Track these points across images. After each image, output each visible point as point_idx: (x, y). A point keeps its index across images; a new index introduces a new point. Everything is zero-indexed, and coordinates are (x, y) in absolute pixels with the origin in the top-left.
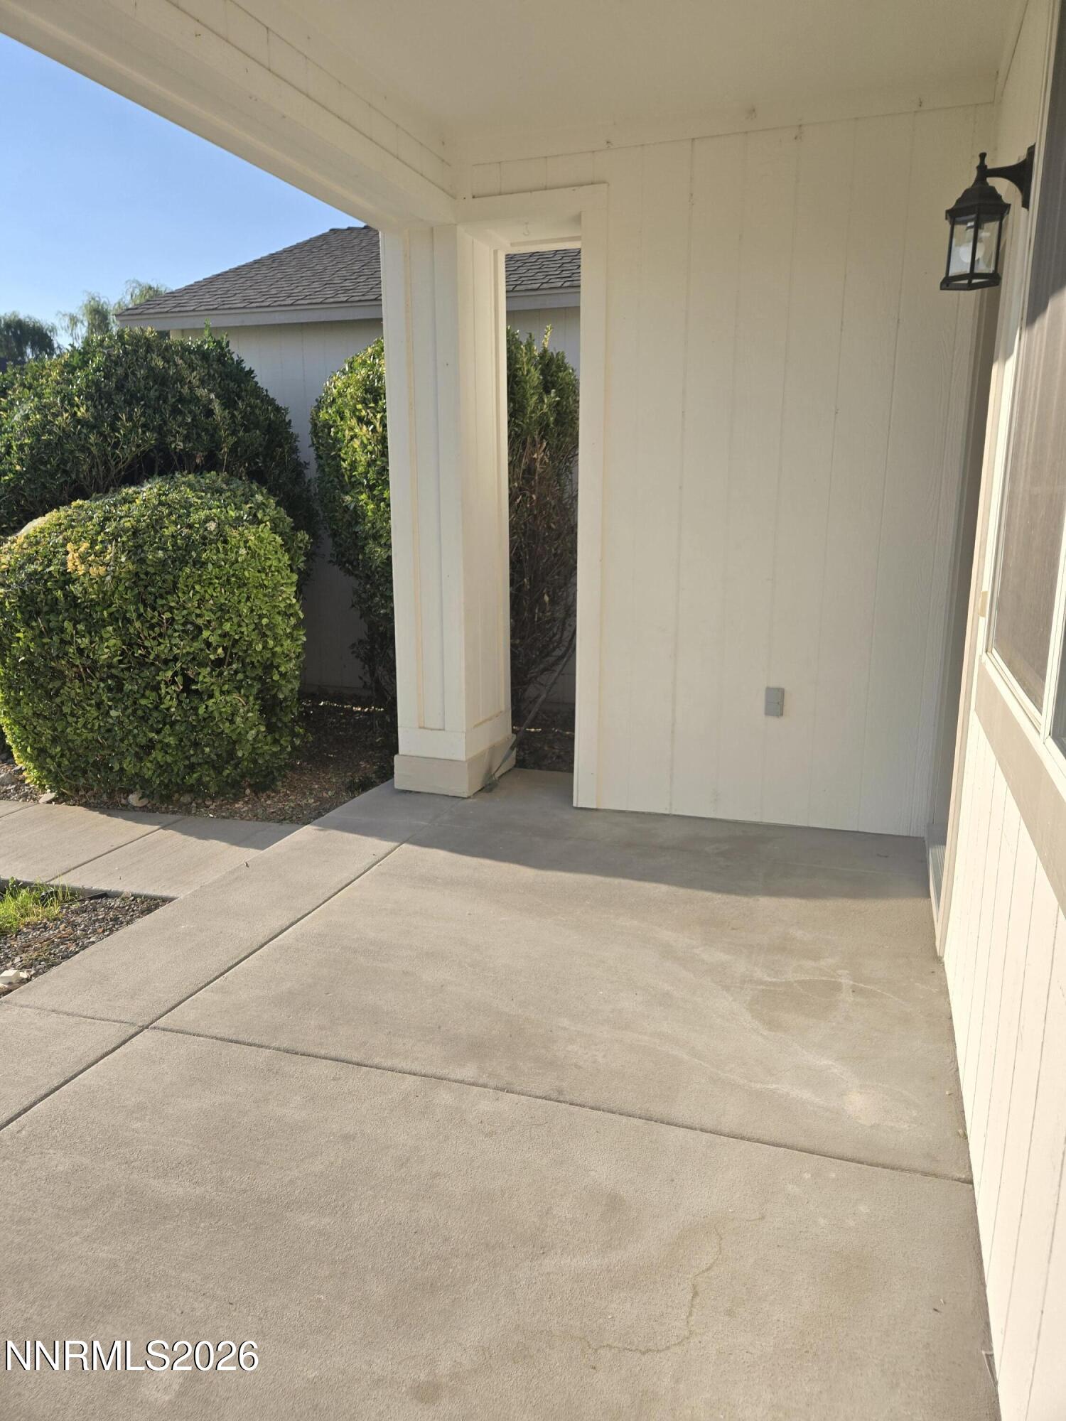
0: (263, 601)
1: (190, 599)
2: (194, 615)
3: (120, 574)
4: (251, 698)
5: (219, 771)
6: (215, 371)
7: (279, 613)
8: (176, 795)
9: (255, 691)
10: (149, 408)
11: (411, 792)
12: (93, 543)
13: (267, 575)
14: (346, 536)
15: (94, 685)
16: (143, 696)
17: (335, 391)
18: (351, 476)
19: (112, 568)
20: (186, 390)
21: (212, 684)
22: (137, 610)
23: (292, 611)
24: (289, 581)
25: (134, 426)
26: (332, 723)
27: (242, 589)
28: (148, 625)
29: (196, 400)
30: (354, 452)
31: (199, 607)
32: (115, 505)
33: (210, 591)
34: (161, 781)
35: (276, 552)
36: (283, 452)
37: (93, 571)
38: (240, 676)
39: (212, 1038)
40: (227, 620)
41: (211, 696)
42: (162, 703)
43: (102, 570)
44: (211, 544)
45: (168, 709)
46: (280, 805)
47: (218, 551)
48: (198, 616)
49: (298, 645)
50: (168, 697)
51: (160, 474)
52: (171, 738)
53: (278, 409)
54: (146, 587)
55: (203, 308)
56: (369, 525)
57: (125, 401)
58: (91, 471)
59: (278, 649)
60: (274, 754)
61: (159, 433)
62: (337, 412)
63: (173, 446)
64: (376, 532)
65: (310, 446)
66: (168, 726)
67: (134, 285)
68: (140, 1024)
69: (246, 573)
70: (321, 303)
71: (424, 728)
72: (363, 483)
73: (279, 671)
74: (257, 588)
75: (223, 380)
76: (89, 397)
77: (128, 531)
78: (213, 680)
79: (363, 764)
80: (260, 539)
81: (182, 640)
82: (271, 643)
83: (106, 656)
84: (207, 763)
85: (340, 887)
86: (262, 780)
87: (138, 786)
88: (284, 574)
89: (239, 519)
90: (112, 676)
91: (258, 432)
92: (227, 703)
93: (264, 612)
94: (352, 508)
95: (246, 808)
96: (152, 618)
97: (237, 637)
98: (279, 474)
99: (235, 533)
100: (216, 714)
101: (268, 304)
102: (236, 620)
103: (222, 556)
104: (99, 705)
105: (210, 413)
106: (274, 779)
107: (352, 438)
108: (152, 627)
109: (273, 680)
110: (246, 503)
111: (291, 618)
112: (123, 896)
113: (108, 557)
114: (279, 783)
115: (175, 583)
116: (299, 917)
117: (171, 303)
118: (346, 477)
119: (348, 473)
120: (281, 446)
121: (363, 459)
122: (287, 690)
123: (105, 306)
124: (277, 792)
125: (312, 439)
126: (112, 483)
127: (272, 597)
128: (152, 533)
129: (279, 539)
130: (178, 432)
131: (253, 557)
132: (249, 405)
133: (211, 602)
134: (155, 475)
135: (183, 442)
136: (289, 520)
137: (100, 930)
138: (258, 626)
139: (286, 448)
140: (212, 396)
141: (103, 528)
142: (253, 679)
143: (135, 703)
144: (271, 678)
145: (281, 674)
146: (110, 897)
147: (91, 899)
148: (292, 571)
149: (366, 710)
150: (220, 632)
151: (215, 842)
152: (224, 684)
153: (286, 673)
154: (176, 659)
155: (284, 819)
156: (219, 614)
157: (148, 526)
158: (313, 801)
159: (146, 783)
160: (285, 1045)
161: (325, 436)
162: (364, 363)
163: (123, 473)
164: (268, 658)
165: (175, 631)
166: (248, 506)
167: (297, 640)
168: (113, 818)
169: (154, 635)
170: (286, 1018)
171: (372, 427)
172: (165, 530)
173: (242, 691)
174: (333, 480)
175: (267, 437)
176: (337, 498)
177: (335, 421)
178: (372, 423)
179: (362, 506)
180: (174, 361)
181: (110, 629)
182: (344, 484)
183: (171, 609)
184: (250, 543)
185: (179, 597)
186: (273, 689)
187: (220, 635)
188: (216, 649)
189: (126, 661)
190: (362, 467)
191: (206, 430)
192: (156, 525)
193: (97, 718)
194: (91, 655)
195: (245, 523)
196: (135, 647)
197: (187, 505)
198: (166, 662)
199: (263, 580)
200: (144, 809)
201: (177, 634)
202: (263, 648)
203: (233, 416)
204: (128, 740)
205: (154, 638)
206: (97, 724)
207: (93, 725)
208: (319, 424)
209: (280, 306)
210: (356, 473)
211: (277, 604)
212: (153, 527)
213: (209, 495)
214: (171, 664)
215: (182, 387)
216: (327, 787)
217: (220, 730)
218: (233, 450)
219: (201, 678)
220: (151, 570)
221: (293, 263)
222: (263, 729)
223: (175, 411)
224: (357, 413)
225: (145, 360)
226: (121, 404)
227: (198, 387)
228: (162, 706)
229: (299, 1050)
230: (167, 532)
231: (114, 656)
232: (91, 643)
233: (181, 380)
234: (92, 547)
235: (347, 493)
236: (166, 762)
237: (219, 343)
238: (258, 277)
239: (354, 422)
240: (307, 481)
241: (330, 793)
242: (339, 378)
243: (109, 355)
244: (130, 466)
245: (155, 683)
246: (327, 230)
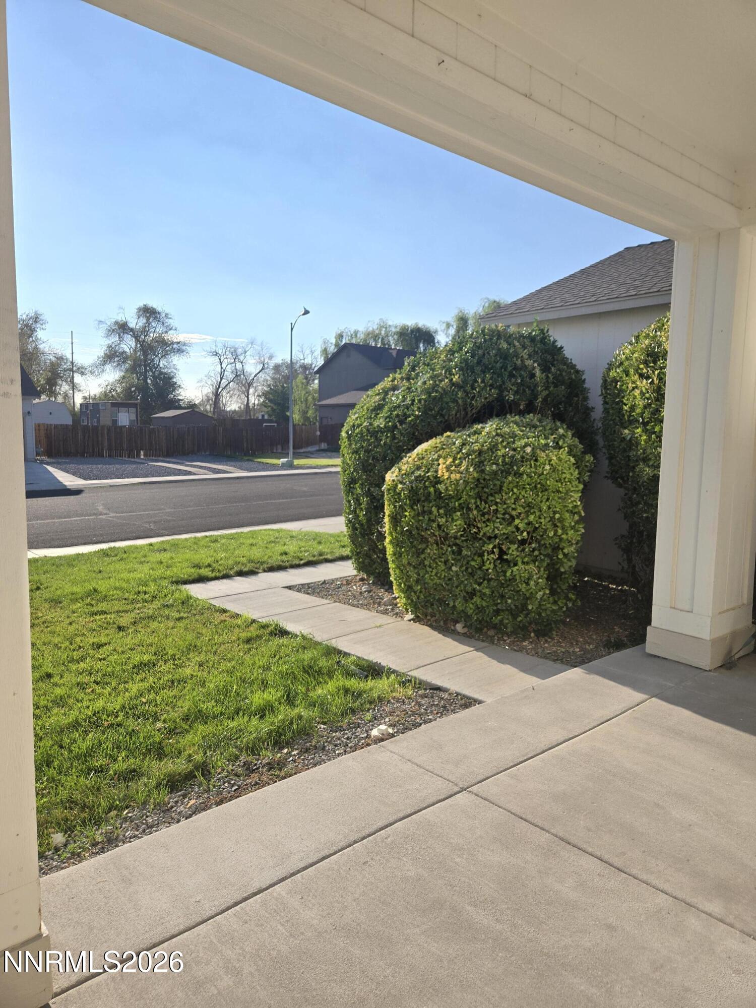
0: (557, 502)
1: (509, 498)
2: (510, 509)
3: (468, 479)
4: (542, 569)
5: (515, 617)
6: (539, 348)
7: (567, 511)
8: (485, 629)
9: (545, 564)
10: (495, 374)
11: (659, 657)
12: (455, 459)
13: (562, 483)
14: (621, 459)
15: (445, 549)
16: (473, 560)
17: (623, 357)
18: (630, 416)
19: (464, 475)
20: (519, 362)
21: (517, 556)
22: (475, 503)
23: (576, 510)
24: (577, 489)
25: (485, 386)
26: (593, 594)
27: (544, 493)
28: (481, 513)
29: (524, 367)
30: (634, 399)
31: (514, 503)
32: (469, 436)
33: (523, 493)
34: (477, 618)
35: (570, 469)
36: (578, 400)
37: (453, 476)
38: (536, 553)
39: (509, 811)
40: (532, 514)
41: (516, 565)
42: (484, 565)
43: (458, 476)
44: (526, 462)
45: (487, 570)
46: (554, 649)
47: (531, 466)
48: (513, 509)
49: (578, 535)
50: (488, 562)
51: (497, 416)
52: (487, 590)
53: (577, 372)
54: (483, 488)
55: (534, 309)
56: (641, 451)
57: (481, 371)
58: (456, 415)
59: (564, 536)
60: (553, 611)
61: (500, 390)
62: (624, 371)
63: (507, 398)
64: (646, 457)
65: (600, 396)
66: (486, 582)
67: (486, 301)
68: (461, 786)
69: (548, 482)
70: (616, 298)
71: (674, 608)
72: (639, 421)
73: (563, 552)
74: (554, 492)
75: (543, 354)
76: (461, 369)
77: (476, 452)
78: (518, 554)
79: (617, 629)
80: (560, 459)
81: (501, 525)
82: (560, 532)
83: (453, 531)
84: (507, 610)
85: (602, 720)
86: (543, 628)
87: (463, 619)
88: (574, 484)
89: (547, 445)
90: (456, 545)
91: (563, 387)
92: (526, 570)
93: (558, 510)
94: (628, 438)
95: (530, 647)
96: (484, 508)
97: (537, 526)
98: (574, 415)
99: (543, 455)
100: (518, 577)
101: (578, 302)
102: (538, 514)
103: (533, 470)
104: (446, 562)
105: (533, 376)
106: (551, 630)
107: (634, 389)
108: (483, 515)
109: (558, 558)
110: (552, 435)
111: (576, 515)
112: (450, 692)
113: (463, 468)
114: (554, 633)
115: (501, 487)
116: (571, 736)
117: (514, 308)
118: (626, 417)
119: (628, 413)
120: (577, 396)
121: (641, 403)
122: (567, 566)
123: (467, 316)
124: (553, 639)
125: (602, 390)
126: (468, 422)
127: (564, 499)
128: (491, 454)
129: (572, 460)
130: (511, 389)
131: (554, 471)
132: (559, 370)
133: (523, 500)
134: (494, 417)
135: (514, 395)
136: (581, 446)
137: (435, 712)
138: (552, 519)
139: (581, 397)
140: (536, 365)
141: (461, 450)
142: (545, 556)
143: (468, 563)
144: (557, 556)
145: (564, 555)
146: (442, 691)
147: (431, 689)
148: (579, 482)
149: (620, 588)
150: (526, 521)
151: (509, 667)
152: (525, 557)
153: (568, 553)
154: (496, 537)
155: (557, 660)
156: (527, 509)
157: (488, 449)
158: (578, 650)
159: (468, 617)
160: (560, 834)
161: (612, 388)
162: (647, 336)
163: (475, 416)
164: (556, 543)
165: (497, 518)
166: (554, 436)
167: (578, 531)
168: (446, 638)
169: (484, 520)
170: (561, 813)
171: (651, 380)
172: (499, 452)
173: (537, 564)
174: (615, 419)
175: (569, 390)
176: (617, 432)
177: (621, 377)
178: (650, 378)
179: (637, 437)
180: (514, 344)
181: (459, 514)
182: (624, 421)
183: (496, 504)
184: (552, 462)
185: (502, 496)
186: (557, 565)
187: (526, 524)
188: (522, 532)
189: (465, 535)
190: (640, 410)
191: (529, 387)
192: (494, 448)
193: (444, 570)
194: (445, 529)
195: (550, 448)
196: (472, 526)
197: (514, 436)
198: (490, 538)
199: (559, 487)
200: (464, 634)
201: (498, 520)
202: (554, 535)
203: (547, 377)
204: (461, 587)
205: (484, 522)
206: (443, 574)
207: (441, 575)
208: (609, 380)
209: (586, 302)
210: (634, 413)
211: (567, 505)
212: (491, 450)
213: (528, 429)
214: (493, 540)
215: (517, 360)
216: (589, 641)
217: (518, 589)
218: (545, 400)
219: (510, 551)
220: (487, 477)
221: (597, 274)
222: (548, 592)
223: (511, 375)
224: (640, 371)
225: (496, 345)
226: (479, 372)
227: (527, 359)
228: (484, 568)
229: (571, 841)
230: (499, 453)
231: (459, 531)
232: (446, 522)
233: (516, 355)
234: (454, 461)
235: (625, 428)
236: (482, 605)
237: (542, 330)
238: (572, 285)
239: (637, 377)
240: (592, 420)
241: (591, 646)
242: (627, 347)
243: (475, 343)
244: (479, 412)
245: (481, 552)
246: (622, 249)
